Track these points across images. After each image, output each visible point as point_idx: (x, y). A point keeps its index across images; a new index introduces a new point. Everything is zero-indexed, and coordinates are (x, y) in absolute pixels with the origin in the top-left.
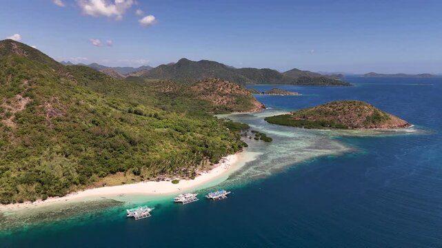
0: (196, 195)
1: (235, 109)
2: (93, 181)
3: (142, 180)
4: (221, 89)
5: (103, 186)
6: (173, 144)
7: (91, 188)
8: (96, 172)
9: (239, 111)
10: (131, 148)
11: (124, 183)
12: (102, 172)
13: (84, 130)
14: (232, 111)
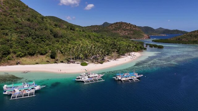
0: (101, 75)
1: (132, 37)
2: (9, 59)
3: (55, 62)
4: (125, 27)
5: (17, 64)
6: (90, 42)
7: (4, 66)
8: (15, 53)
9: (135, 38)
10: (54, 39)
11: (37, 63)
12: (20, 53)
13: (17, 23)
14: (131, 38)
